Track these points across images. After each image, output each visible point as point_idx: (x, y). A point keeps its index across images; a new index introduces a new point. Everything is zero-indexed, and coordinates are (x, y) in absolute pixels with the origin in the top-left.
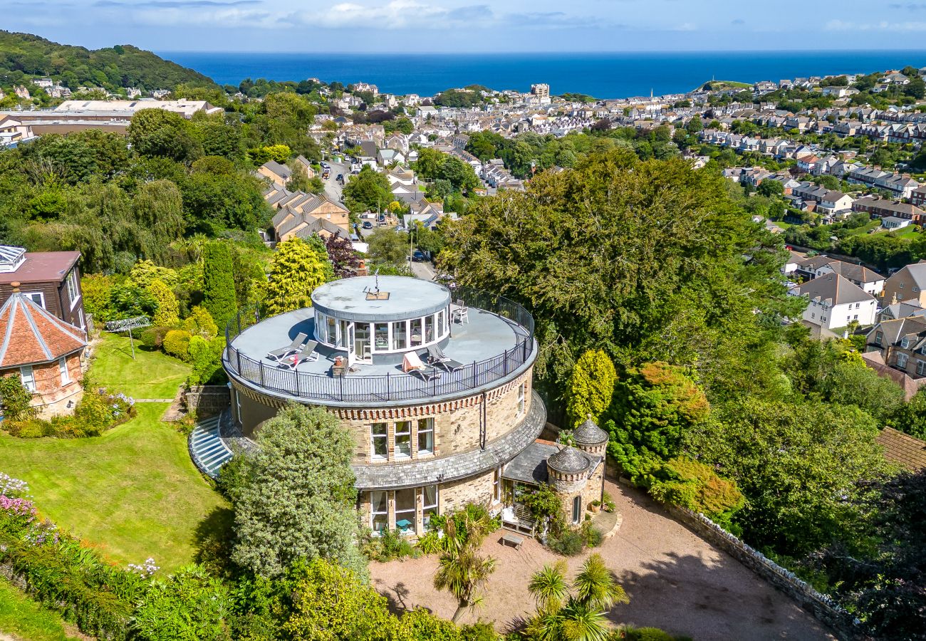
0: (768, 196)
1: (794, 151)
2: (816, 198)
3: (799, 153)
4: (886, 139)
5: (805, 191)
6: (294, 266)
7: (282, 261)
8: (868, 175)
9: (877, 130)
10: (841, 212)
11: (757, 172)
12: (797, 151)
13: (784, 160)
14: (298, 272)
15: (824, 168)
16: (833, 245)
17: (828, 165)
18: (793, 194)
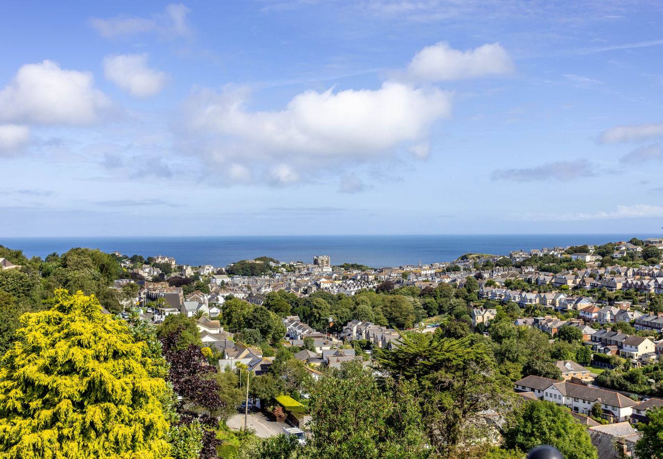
0: (570, 342)
1: (574, 302)
2: (616, 343)
3: (579, 304)
4: (653, 291)
5: (604, 336)
6: (71, 385)
7: (31, 371)
8: (654, 321)
9: (642, 283)
10: (646, 355)
11: (550, 321)
12: (577, 302)
13: (566, 311)
14: (80, 406)
15: (608, 317)
16: (653, 387)
17: (611, 314)
18: (591, 340)
